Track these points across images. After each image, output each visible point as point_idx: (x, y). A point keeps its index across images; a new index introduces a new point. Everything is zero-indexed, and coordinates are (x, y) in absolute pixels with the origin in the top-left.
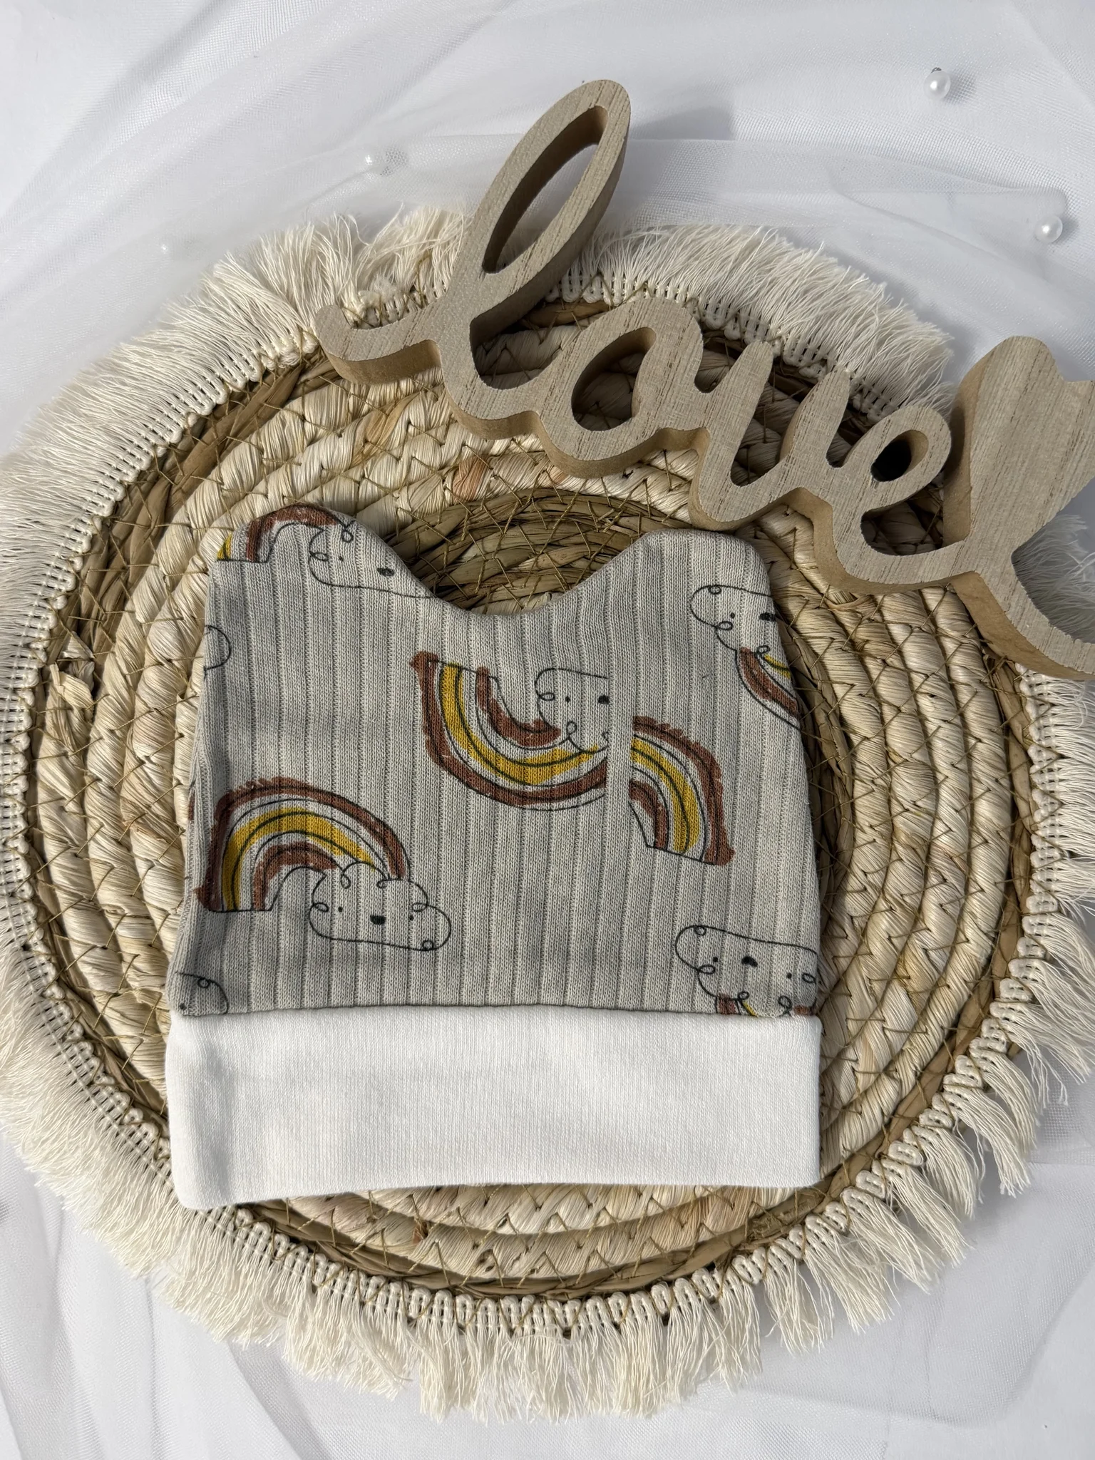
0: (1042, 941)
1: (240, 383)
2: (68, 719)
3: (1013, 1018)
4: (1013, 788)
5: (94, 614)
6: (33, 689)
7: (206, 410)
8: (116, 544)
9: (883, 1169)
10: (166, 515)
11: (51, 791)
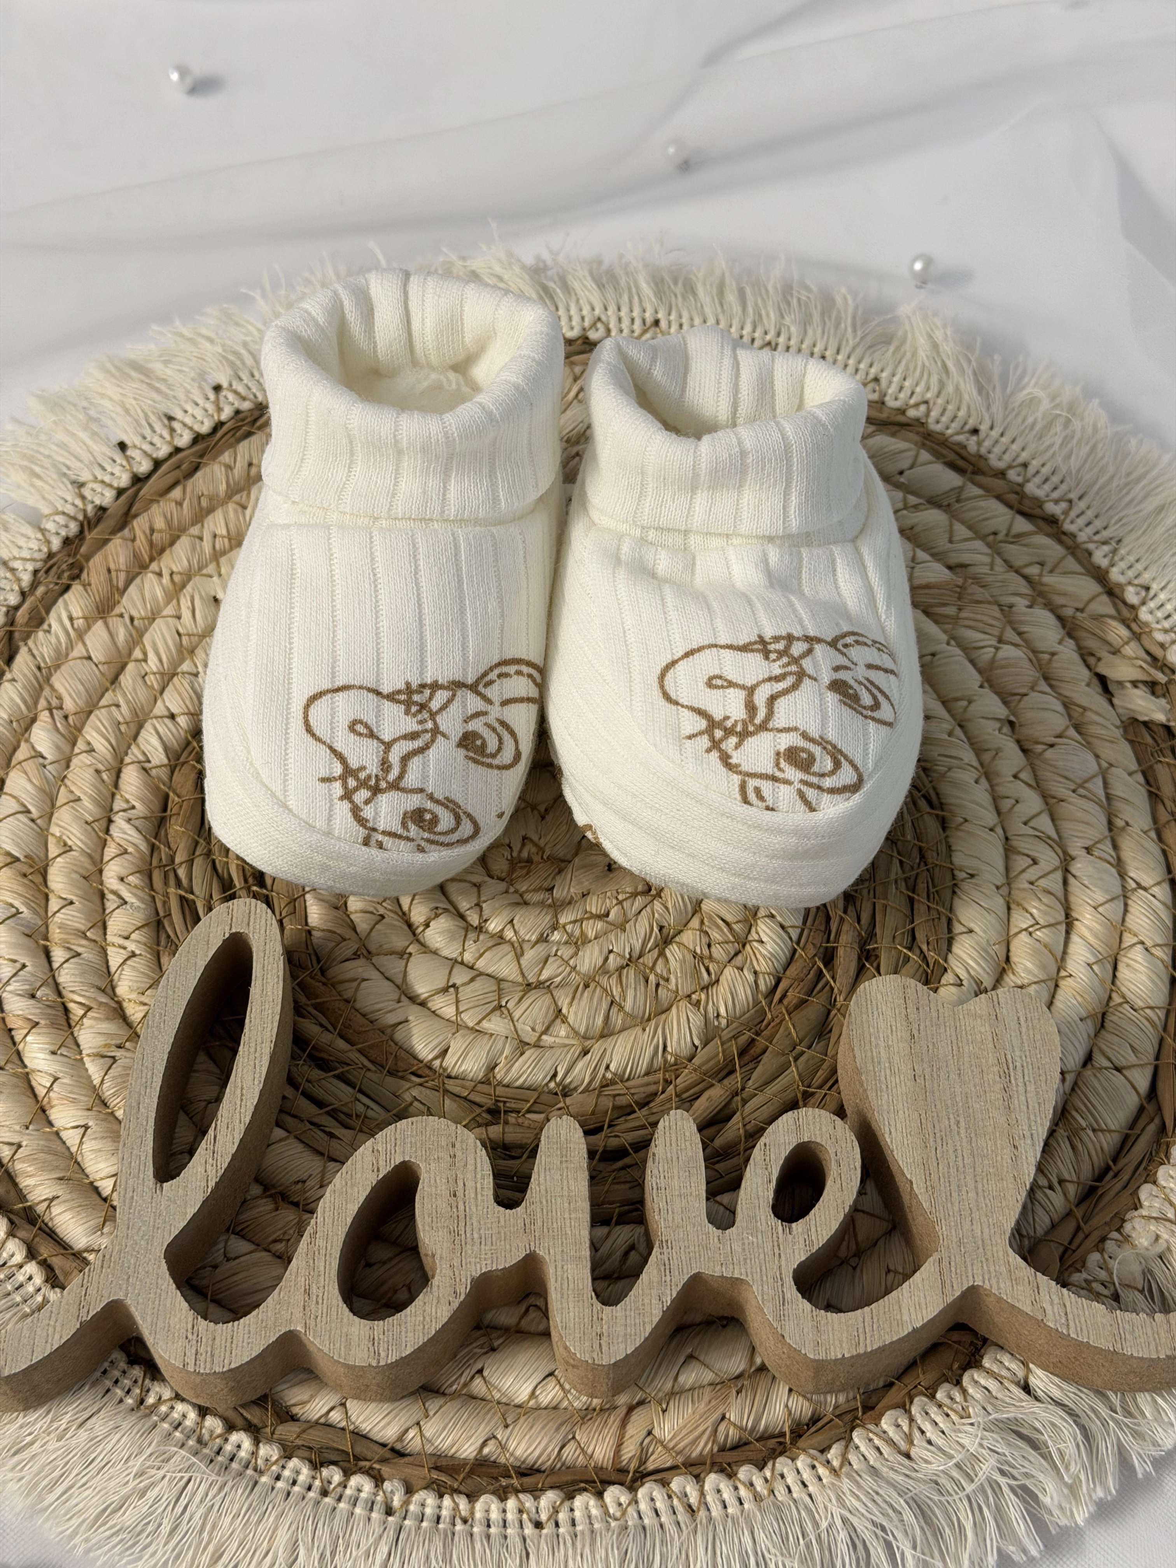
11: (1066, 572)
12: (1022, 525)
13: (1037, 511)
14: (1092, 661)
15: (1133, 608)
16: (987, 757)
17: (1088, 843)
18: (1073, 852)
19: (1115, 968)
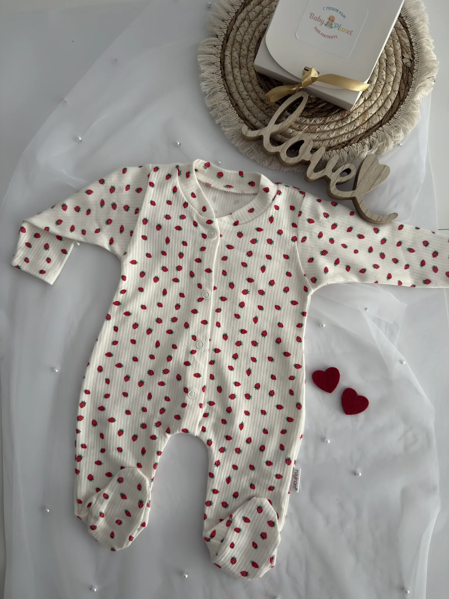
0: (216, 57)
1: (392, 119)
2: (406, 51)
3: (218, 43)
4: (227, 84)
5: (407, 72)
6: (414, 54)
7: (397, 113)
8: (407, 85)
9: (235, 10)
10: (399, 92)
11: (405, 38)
12: (402, 27)
13: (405, 26)
14: (403, 53)
15: (413, 46)
16: (381, 64)
17: (389, 82)
18: (386, 83)
19: (385, 102)
